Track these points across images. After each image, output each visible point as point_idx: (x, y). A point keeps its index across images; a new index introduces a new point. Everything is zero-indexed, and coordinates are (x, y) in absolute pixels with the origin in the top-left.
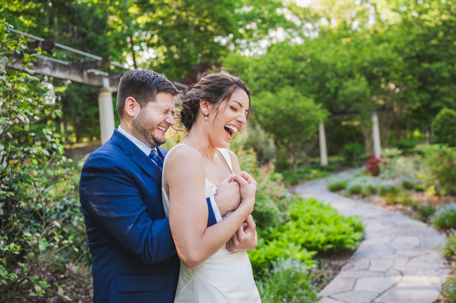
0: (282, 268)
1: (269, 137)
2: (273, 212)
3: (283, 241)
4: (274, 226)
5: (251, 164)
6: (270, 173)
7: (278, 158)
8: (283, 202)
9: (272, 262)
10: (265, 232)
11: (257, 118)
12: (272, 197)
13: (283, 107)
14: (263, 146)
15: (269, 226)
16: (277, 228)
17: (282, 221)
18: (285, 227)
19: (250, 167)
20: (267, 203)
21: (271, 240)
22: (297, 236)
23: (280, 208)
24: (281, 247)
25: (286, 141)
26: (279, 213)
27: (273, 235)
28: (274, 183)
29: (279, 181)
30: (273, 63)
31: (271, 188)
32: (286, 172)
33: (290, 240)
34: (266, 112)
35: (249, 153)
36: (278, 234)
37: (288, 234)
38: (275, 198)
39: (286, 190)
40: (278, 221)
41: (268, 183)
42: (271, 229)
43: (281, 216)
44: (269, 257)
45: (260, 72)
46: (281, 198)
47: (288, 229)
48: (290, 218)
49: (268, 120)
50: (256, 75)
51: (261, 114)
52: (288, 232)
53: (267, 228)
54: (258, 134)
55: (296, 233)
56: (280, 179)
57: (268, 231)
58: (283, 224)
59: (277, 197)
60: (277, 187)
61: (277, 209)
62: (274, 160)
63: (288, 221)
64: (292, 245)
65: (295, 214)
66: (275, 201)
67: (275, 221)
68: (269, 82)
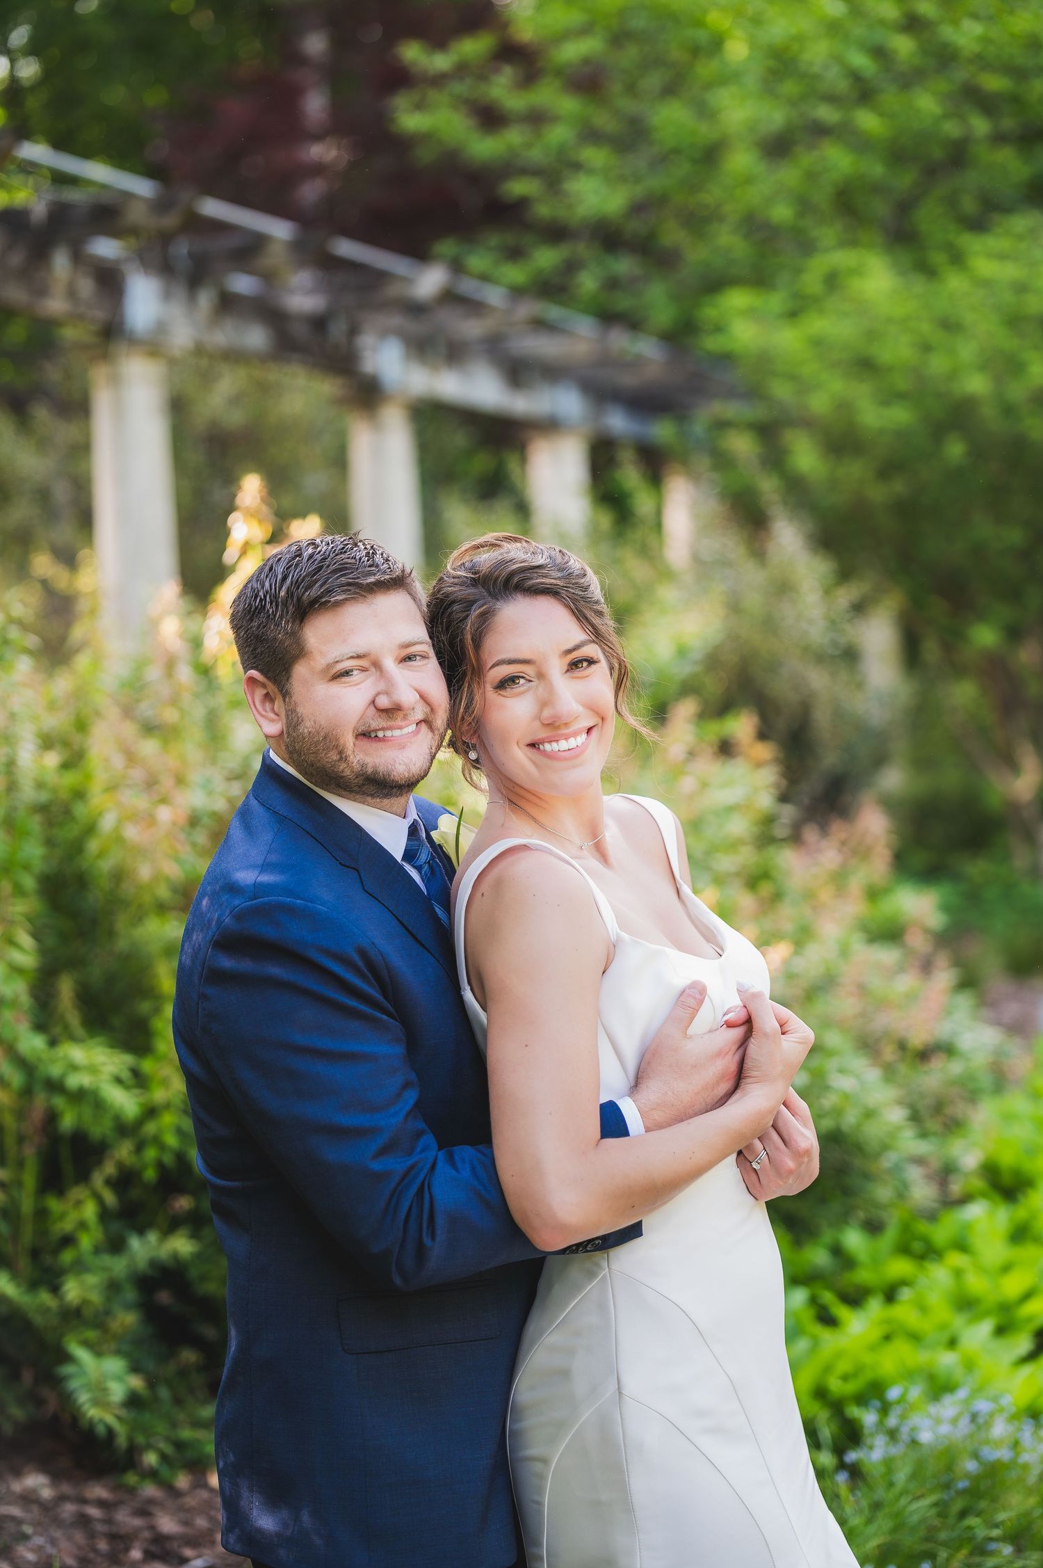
0: (914, 1443)
1: (859, 608)
2: (873, 1132)
3: (923, 1309)
4: (873, 1227)
5: (739, 826)
6: (860, 878)
7: (922, 762)
8: (935, 1077)
9: (854, 1411)
10: (818, 1256)
11: (775, 458)
12: (868, 1045)
13: (976, 384)
14: (818, 680)
15: (843, 1219)
16: (891, 1235)
17: (922, 1192)
18: (941, 1233)
19: (733, 845)
20: (841, 1071)
21: (854, 1299)
22: (1013, 1286)
23: (915, 1117)
24: (915, 1338)
25: (985, 636)
26: (910, 1143)
27: (863, 1276)
28: (887, 955)
29: (918, 942)
30: (913, 24)
31: (862, 990)
32: (977, 868)
33: (966, 1304)
34: (844, 407)
35: (726, 749)
36: (900, 1267)
37: (958, 1273)
38: (889, 1053)
39: (964, 1002)
40: (902, 1193)
41: (844, 952)
42: (854, 1239)
43: (919, 1161)
44: (836, 1386)
45: (815, 91)
46: (924, 1055)
47: (962, 1246)
48: (978, 1184)
49: (855, 471)
50: (775, 117)
51: (806, 423)
52: (955, 1259)
53: (827, 1236)
54: (783, 588)
55: (1006, 1268)
56: (926, 931)
57: (837, 1251)
58: (932, 1217)
59: (902, 1046)
60: (906, 982)
61: (896, 1115)
62: (894, 779)
63: (965, 1200)
64: (978, 1334)
65: (1008, 1158)
66: (889, 1073)
67: (883, 1193)
68: (876, 169)
